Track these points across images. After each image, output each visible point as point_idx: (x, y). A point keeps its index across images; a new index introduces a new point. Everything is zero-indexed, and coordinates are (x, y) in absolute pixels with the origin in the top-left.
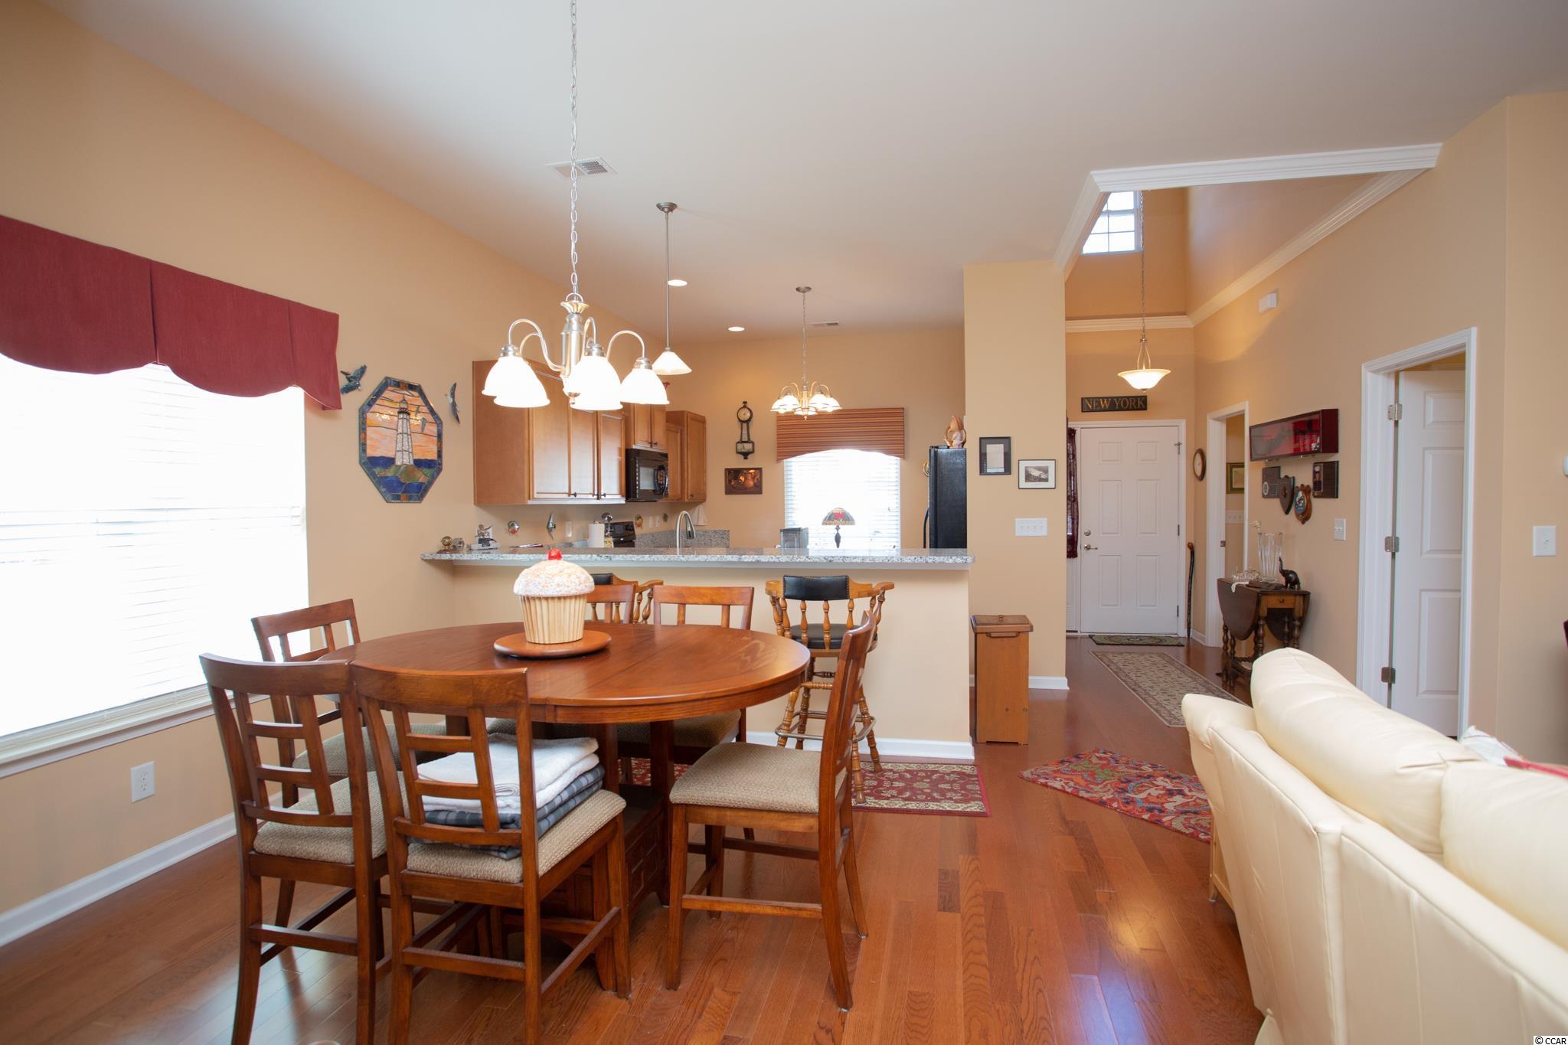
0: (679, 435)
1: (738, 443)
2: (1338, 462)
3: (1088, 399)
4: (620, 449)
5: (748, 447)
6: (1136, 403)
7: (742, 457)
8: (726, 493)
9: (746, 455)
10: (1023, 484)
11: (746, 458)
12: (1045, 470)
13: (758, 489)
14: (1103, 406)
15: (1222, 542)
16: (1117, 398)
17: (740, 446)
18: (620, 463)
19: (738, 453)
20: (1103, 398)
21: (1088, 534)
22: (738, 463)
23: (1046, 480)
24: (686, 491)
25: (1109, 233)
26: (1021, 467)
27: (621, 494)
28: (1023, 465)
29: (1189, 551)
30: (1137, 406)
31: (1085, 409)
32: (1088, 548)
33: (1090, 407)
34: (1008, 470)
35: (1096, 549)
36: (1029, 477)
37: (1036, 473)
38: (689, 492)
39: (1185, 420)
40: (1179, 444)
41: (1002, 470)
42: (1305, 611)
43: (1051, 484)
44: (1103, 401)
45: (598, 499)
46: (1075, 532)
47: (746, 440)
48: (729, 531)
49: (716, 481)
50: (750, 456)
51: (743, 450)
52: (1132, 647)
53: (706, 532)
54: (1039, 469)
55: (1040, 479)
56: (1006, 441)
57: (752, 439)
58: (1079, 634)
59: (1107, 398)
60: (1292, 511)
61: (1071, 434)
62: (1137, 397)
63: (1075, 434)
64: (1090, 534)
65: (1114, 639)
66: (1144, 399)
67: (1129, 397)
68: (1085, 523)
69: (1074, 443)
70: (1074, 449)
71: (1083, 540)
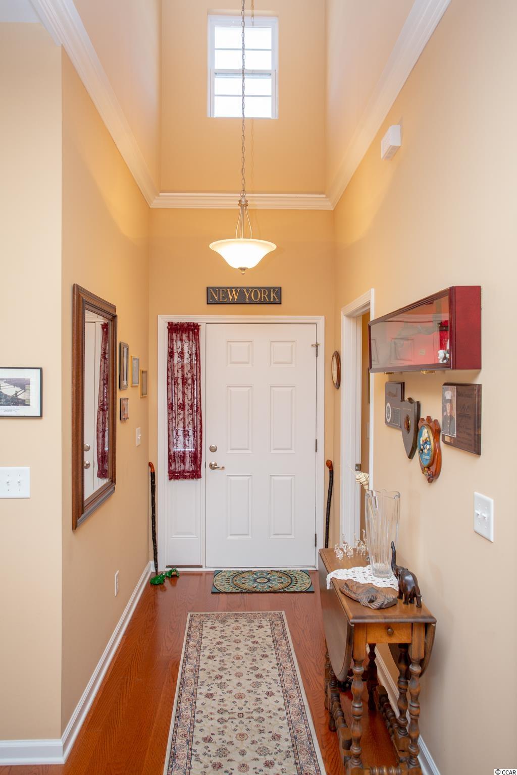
2: (480, 386)
3: (214, 288)
6: (269, 296)
12: (23, 385)
14: (231, 298)
15: (357, 465)
16: (248, 289)
20: (231, 288)
21: (213, 450)
23: (23, 403)
29: (328, 470)
30: (270, 298)
31: (211, 301)
32: (213, 467)
33: (216, 298)
35: (223, 468)
39: (323, 317)
40: (317, 346)
42: (428, 649)
43: (33, 410)
44: (231, 292)
46: (199, 449)
52: (254, 595)
54: (12, 382)
58: (203, 570)
59: (236, 288)
60: (417, 454)
61: (192, 330)
62: (269, 289)
63: (198, 330)
64: (215, 450)
65: (239, 581)
66: (278, 291)
67: (260, 288)
68: (209, 439)
69: (197, 341)
70: (198, 348)
71: (207, 458)
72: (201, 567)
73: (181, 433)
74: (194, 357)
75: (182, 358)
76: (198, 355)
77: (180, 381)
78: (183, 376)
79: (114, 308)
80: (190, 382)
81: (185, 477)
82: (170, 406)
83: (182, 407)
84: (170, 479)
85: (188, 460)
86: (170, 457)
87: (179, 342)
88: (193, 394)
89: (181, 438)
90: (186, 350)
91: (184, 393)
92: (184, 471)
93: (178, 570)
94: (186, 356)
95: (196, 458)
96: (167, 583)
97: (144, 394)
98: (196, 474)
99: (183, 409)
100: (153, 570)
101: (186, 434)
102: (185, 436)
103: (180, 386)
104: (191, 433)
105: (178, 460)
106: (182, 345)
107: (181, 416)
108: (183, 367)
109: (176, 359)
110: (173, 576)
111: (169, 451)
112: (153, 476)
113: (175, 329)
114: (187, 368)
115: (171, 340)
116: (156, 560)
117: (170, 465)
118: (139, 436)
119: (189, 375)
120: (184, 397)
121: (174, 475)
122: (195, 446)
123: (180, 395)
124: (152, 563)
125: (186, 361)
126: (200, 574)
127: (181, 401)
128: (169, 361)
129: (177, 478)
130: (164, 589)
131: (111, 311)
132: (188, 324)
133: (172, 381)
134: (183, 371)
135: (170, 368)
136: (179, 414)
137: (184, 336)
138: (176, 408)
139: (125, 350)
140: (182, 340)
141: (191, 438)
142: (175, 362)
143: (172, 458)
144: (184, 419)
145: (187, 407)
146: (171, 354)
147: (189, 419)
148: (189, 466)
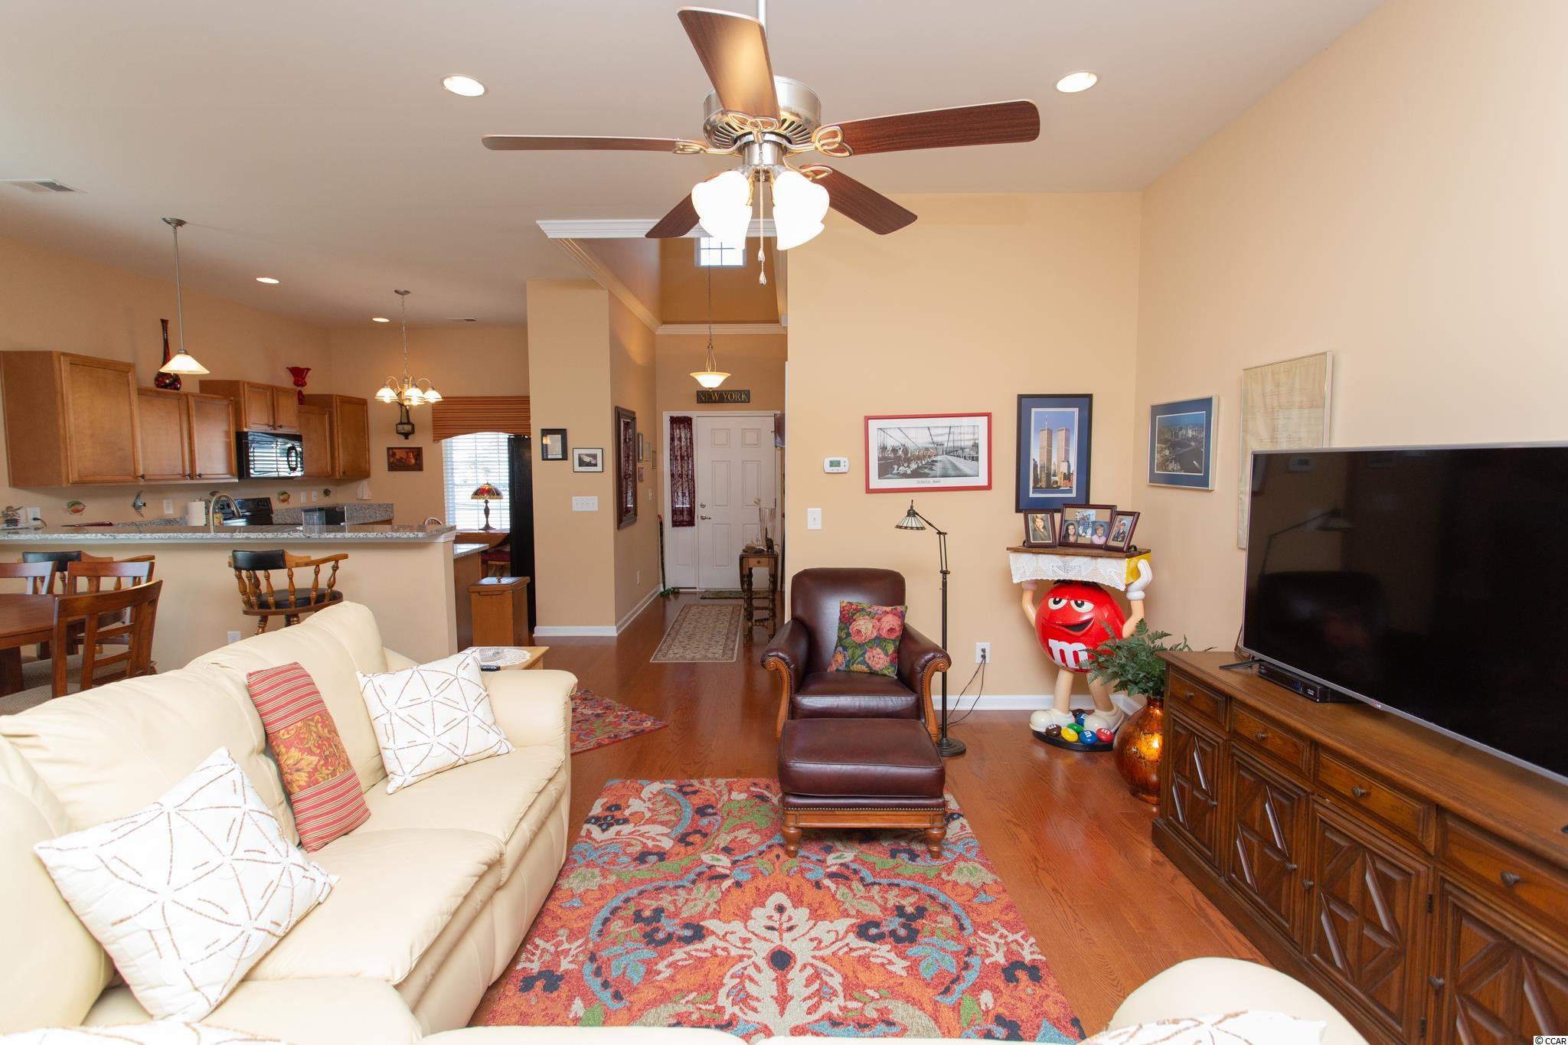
0: (327, 416)
1: (399, 424)
3: (702, 392)
4: (227, 433)
5: (408, 428)
6: (741, 396)
7: (403, 437)
8: (389, 470)
9: (406, 435)
10: (577, 468)
11: (407, 438)
12: (594, 457)
13: (418, 467)
14: (714, 398)
16: (725, 392)
17: (400, 427)
18: (228, 445)
19: (398, 433)
20: (714, 392)
21: (703, 506)
22: (400, 442)
23: (596, 465)
24: (337, 469)
25: (722, 249)
26: (575, 454)
27: (230, 472)
28: (577, 452)
30: (741, 398)
31: (700, 401)
32: (703, 518)
33: (704, 398)
34: (565, 457)
35: (710, 518)
36: (582, 463)
37: (587, 459)
38: (341, 470)
41: (560, 457)
43: (599, 468)
44: (714, 394)
45: (192, 479)
46: (693, 505)
47: (406, 421)
48: (392, 504)
49: (378, 460)
50: (410, 437)
51: (403, 431)
53: (371, 505)
55: (589, 464)
56: (562, 432)
57: (412, 421)
58: (697, 590)
59: (717, 392)
61: (686, 422)
62: (740, 392)
63: (691, 422)
64: (705, 506)
65: (719, 594)
66: (748, 393)
67: (734, 391)
68: (701, 497)
69: (691, 430)
70: (691, 434)
71: (699, 512)
72: (695, 588)
73: (680, 494)
74: (689, 440)
75: (681, 441)
76: (691, 439)
77: (679, 458)
78: (681, 454)
79: (634, 413)
80: (686, 458)
81: (683, 525)
82: (672, 476)
83: (681, 476)
84: (673, 526)
85: (685, 513)
86: (673, 511)
87: (678, 431)
88: (688, 467)
89: (680, 498)
90: (683, 436)
91: (682, 466)
92: (682, 521)
93: (681, 590)
94: (683, 440)
95: (691, 512)
96: (671, 597)
97: (654, 467)
98: (691, 523)
99: (682, 478)
100: (662, 590)
101: (684, 495)
102: (683, 497)
103: (679, 462)
104: (687, 494)
105: (678, 513)
106: (680, 432)
107: (680, 483)
108: (681, 448)
109: (676, 442)
110: (676, 592)
111: (672, 507)
112: (661, 524)
113: (674, 421)
114: (684, 449)
115: (672, 429)
116: (664, 583)
117: (673, 517)
118: (651, 495)
119: (685, 454)
120: (682, 469)
121: (675, 524)
122: (690, 503)
123: (679, 468)
124: (662, 585)
125: (683, 444)
126: (695, 593)
127: (680, 472)
128: (671, 444)
129: (678, 526)
130: (668, 598)
131: (632, 415)
132: (684, 417)
133: (673, 457)
134: (681, 450)
135: (672, 449)
136: (679, 481)
137: (681, 426)
138: (676, 476)
139: (641, 437)
140: (680, 429)
141: (687, 498)
142: (676, 444)
143: (674, 511)
144: (682, 484)
145: (684, 476)
146: (672, 439)
147: (685, 485)
148: (686, 517)
